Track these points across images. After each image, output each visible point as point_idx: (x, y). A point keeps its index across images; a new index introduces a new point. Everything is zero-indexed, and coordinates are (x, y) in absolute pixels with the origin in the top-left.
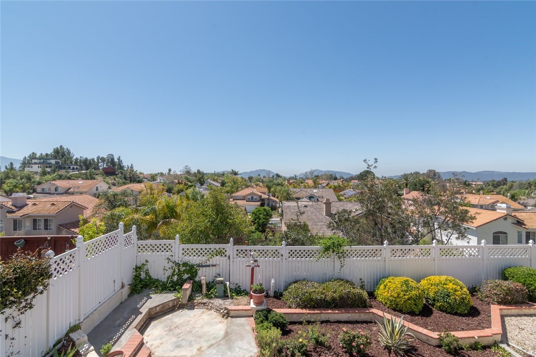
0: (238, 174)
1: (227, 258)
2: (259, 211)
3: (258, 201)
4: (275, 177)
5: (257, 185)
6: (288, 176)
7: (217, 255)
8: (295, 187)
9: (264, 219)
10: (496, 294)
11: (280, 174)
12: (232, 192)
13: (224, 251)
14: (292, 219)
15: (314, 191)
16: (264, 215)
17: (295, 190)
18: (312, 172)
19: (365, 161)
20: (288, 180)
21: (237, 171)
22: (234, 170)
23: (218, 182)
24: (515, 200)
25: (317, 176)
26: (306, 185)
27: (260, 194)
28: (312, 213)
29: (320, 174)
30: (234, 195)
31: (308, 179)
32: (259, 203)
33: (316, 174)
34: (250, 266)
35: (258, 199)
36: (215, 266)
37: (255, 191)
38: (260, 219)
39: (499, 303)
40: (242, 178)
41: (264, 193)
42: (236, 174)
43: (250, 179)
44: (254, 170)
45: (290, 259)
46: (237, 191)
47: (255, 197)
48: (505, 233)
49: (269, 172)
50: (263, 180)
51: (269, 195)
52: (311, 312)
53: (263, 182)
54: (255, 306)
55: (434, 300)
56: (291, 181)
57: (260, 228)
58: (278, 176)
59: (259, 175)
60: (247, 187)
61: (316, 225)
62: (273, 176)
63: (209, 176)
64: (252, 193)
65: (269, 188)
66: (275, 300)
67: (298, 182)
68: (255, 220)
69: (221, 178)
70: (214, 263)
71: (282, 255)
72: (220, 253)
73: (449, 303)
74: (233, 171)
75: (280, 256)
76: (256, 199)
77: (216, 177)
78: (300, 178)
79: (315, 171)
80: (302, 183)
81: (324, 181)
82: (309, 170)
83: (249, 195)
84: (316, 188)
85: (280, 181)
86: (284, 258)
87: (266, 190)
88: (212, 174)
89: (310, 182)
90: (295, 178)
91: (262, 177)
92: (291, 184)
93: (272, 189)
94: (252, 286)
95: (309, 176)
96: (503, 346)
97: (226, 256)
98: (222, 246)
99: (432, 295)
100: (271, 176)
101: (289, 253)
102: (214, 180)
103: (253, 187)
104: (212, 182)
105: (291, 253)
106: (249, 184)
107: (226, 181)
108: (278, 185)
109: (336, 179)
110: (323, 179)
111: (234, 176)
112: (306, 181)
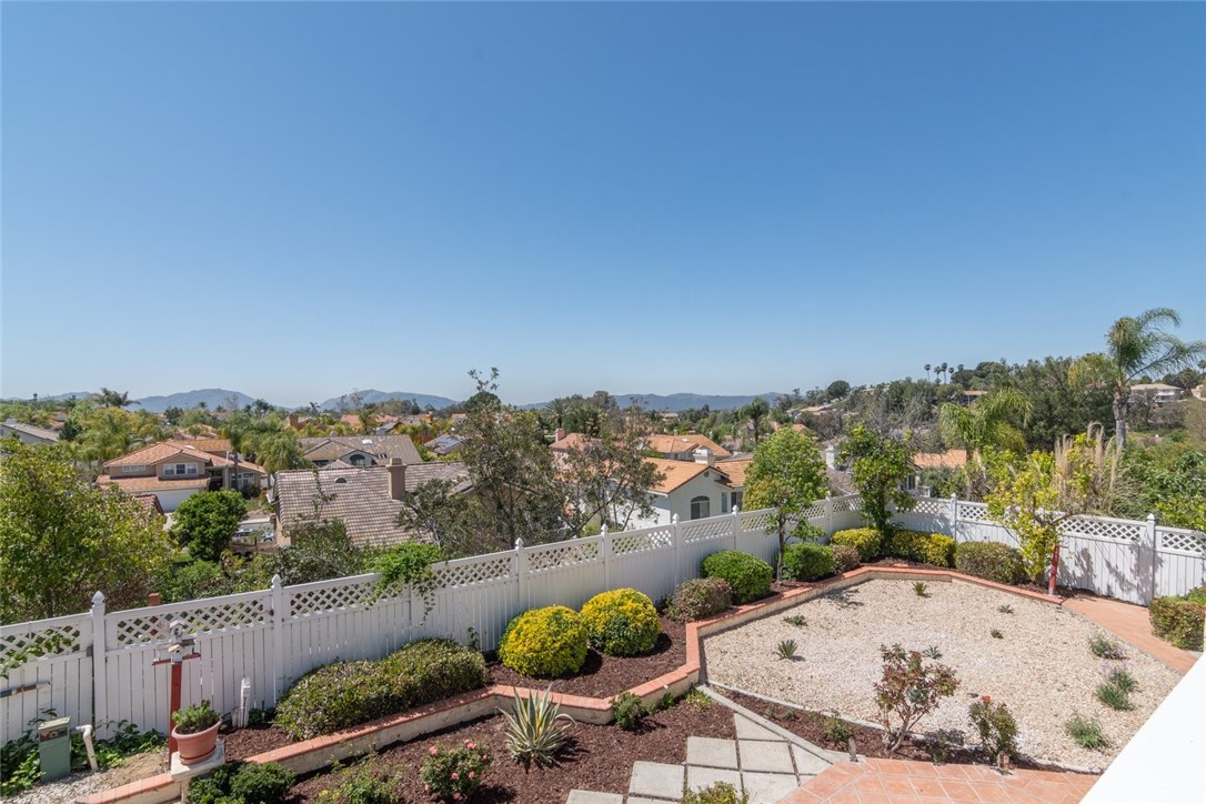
0: (128, 403)
1: (81, 654)
2: (204, 502)
3: (200, 477)
4: (254, 408)
5: (195, 433)
6: (292, 406)
7: (39, 653)
8: (311, 435)
9: (219, 523)
10: (692, 604)
11: (270, 401)
12: (107, 458)
13: (68, 635)
14: (300, 515)
15: (365, 442)
16: (220, 514)
17: (312, 441)
18: (357, 397)
19: (472, 373)
20: (294, 417)
21: (121, 393)
22: (109, 389)
23: (48, 427)
24: (719, 442)
25: (371, 407)
26: (343, 427)
27: (207, 457)
28: (358, 495)
29: (378, 402)
30: (113, 463)
31: (346, 411)
32: (204, 482)
33: (367, 400)
34: (169, 661)
35: (201, 470)
36: (33, 687)
37: (189, 448)
38: (208, 525)
39: (697, 618)
40: (145, 414)
41: (221, 454)
42: (119, 401)
43: (174, 415)
44: (187, 390)
45: (295, 617)
46: (126, 452)
47: (188, 467)
48: (706, 498)
49: (236, 396)
50: (214, 418)
51: (236, 459)
52: (354, 734)
53: (215, 423)
54: (186, 769)
55: (604, 639)
56: (301, 420)
57: (209, 550)
58: (263, 406)
59: (203, 405)
60: (163, 438)
61: (370, 523)
62: (249, 407)
63: (11, 408)
64: (181, 456)
65: (236, 440)
66: (252, 733)
67: (320, 420)
68: (192, 528)
69: (61, 415)
70: (30, 680)
71: (272, 613)
72: (56, 644)
73: (627, 638)
74: (107, 393)
75: (267, 617)
76: (194, 471)
77: (40, 414)
78: (326, 411)
79: (367, 392)
80: (332, 423)
81: (387, 417)
82: (349, 392)
83: (168, 460)
84: (368, 434)
85: (267, 419)
86: (276, 617)
87: (226, 445)
88: (25, 403)
89: (354, 421)
90: (312, 411)
91: (212, 408)
92: (300, 427)
93: (246, 443)
94: (175, 715)
95: (352, 406)
96: (701, 688)
97: (76, 648)
98: (59, 622)
99: (600, 629)
100: (242, 407)
101: (293, 603)
102: (33, 422)
103: (183, 438)
104: (20, 427)
105: (298, 602)
106: (168, 429)
107: (81, 422)
108: (263, 430)
109: (416, 412)
110: (386, 413)
111: (112, 408)
112: (343, 419)
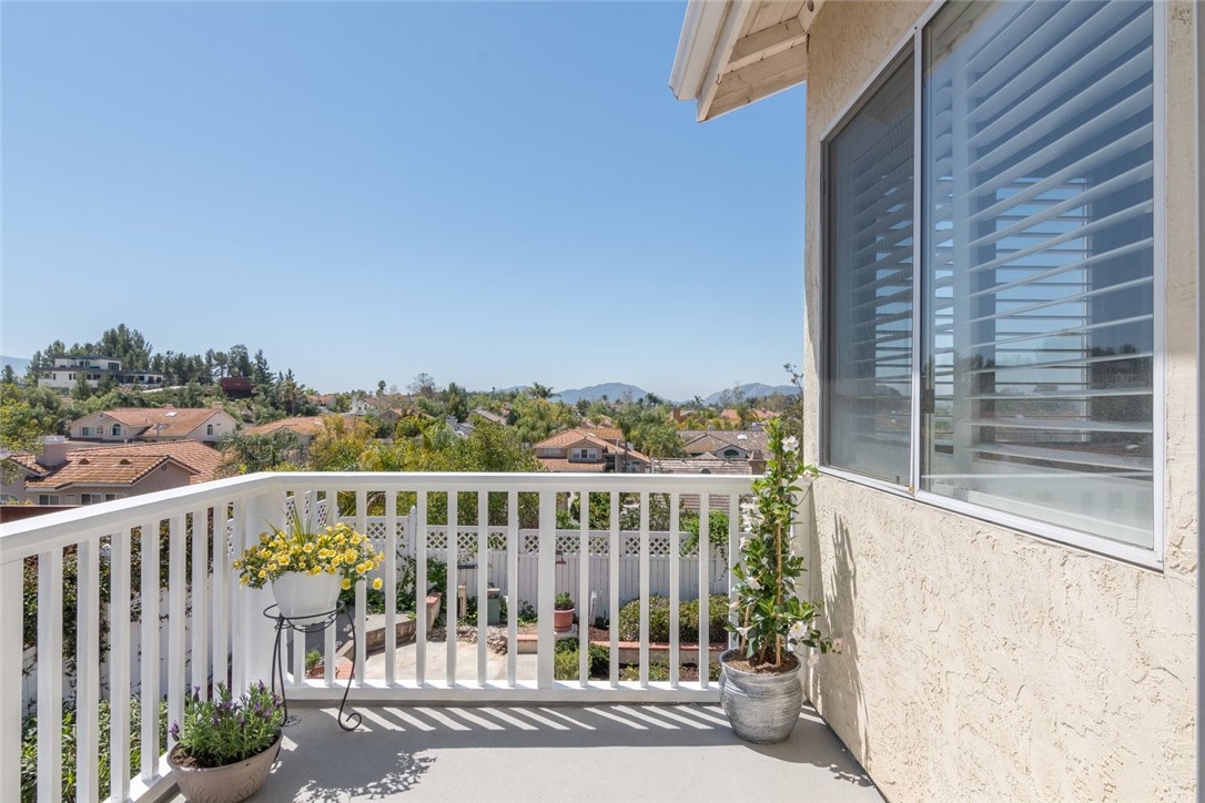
0: (551, 395)
3: (598, 462)
4: (646, 403)
5: (597, 422)
6: (678, 399)
8: (692, 428)
11: (658, 394)
12: (536, 440)
15: (740, 437)
17: (691, 434)
18: (738, 392)
20: (677, 410)
21: (547, 387)
22: (539, 384)
23: (500, 414)
25: (753, 402)
26: (722, 422)
27: (604, 444)
29: (760, 397)
30: (539, 445)
31: (727, 406)
32: (599, 466)
33: (750, 395)
35: (599, 456)
37: (591, 436)
40: (562, 405)
41: (613, 442)
42: (545, 394)
43: (583, 406)
44: (595, 385)
46: (548, 437)
47: (590, 451)
49: (631, 390)
50: (613, 410)
51: (626, 448)
53: (613, 413)
56: (683, 413)
58: (653, 399)
59: (605, 397)
60: (572, 425)
62: (641, 400)
63: (480, 399)
64: (585, 442)
65: (626, 429)
67: (699, 414)
69: (509, 405)
74: (537, 386)
76: (594, 456)
77: (496, 403)
78: (711, 405)
79: (751, 386)
80: (711, 417)
81: (769, 412)
83: (576, 445)
84: (745, 429)
85: (656, 410)
87: (618, 435)
88: (487, 395)
89: (733, 415)
90: (696, 405)
91: (612, 401)
92: (682, 420)
93: (634, 433)
95: (734, 401)
100: (635, 400)
102: (491, 410)
103: (588, 427)
104: (484, 413)
106: (577, 417)
107: (520, 410)
108: (651, 420)
110: (768, 408)
111: (541, 399)
112: (724, 414)
